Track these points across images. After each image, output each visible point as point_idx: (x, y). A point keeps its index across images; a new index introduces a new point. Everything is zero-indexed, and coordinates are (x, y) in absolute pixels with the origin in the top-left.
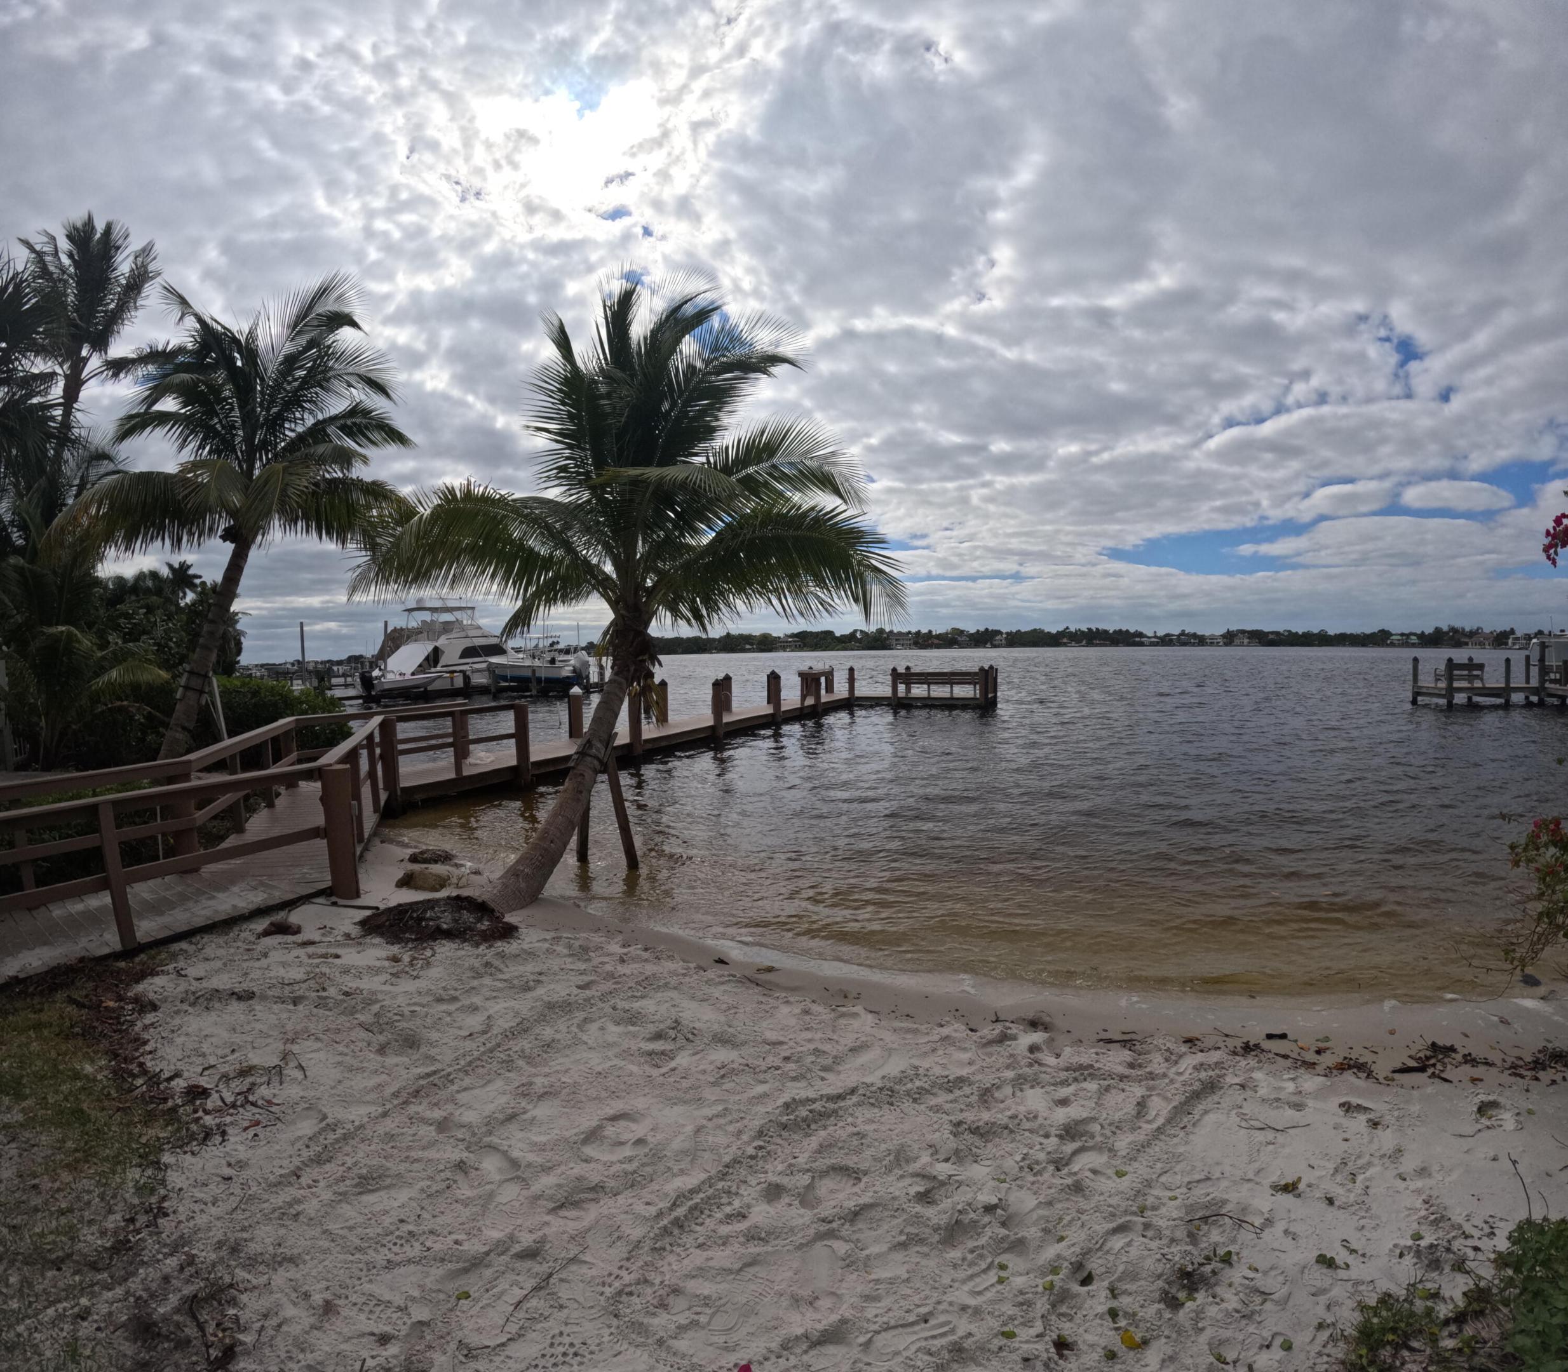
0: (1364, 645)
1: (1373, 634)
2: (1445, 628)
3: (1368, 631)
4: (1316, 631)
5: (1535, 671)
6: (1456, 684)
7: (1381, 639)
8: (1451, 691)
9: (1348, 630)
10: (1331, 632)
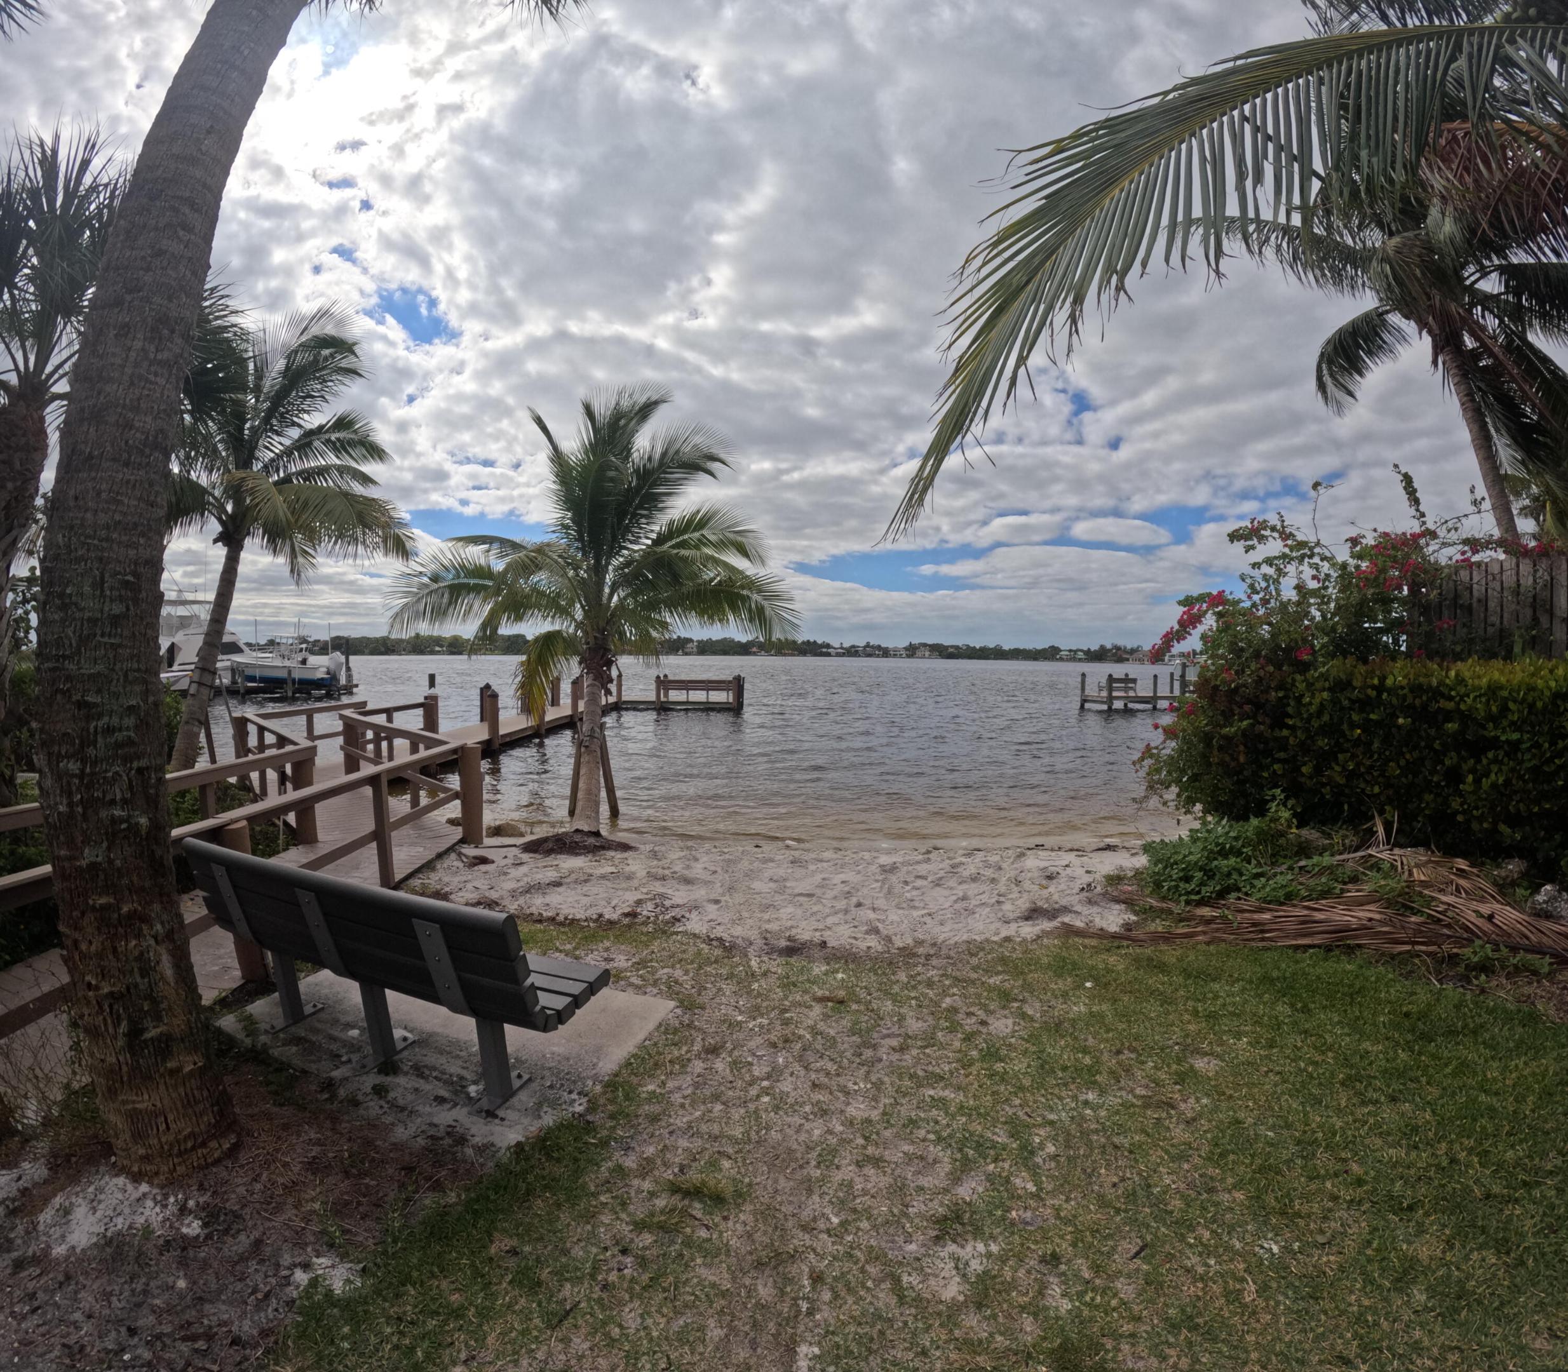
0: (1035, 659)
1: (1044, 650)
2: (1109, 646)
3: (1039, 647)
4: (992, 646)
5: (1177, 685)
6: (1115, 694)
7: (1051, 654)
8: (1111, 699)
9: (1021, 646)
10: (1006, 647)
